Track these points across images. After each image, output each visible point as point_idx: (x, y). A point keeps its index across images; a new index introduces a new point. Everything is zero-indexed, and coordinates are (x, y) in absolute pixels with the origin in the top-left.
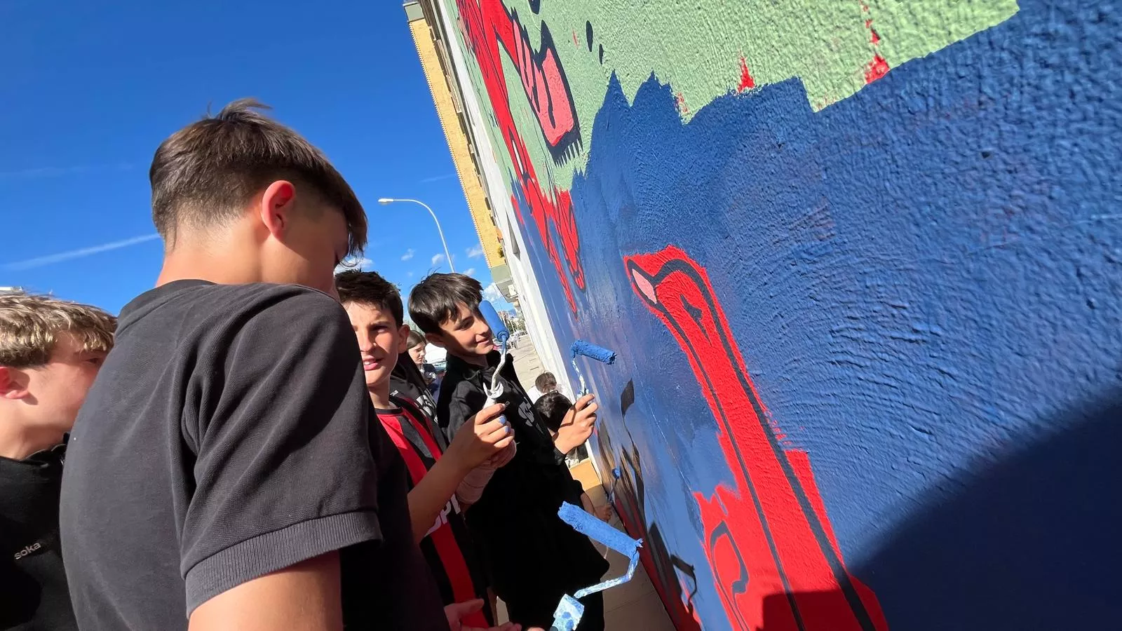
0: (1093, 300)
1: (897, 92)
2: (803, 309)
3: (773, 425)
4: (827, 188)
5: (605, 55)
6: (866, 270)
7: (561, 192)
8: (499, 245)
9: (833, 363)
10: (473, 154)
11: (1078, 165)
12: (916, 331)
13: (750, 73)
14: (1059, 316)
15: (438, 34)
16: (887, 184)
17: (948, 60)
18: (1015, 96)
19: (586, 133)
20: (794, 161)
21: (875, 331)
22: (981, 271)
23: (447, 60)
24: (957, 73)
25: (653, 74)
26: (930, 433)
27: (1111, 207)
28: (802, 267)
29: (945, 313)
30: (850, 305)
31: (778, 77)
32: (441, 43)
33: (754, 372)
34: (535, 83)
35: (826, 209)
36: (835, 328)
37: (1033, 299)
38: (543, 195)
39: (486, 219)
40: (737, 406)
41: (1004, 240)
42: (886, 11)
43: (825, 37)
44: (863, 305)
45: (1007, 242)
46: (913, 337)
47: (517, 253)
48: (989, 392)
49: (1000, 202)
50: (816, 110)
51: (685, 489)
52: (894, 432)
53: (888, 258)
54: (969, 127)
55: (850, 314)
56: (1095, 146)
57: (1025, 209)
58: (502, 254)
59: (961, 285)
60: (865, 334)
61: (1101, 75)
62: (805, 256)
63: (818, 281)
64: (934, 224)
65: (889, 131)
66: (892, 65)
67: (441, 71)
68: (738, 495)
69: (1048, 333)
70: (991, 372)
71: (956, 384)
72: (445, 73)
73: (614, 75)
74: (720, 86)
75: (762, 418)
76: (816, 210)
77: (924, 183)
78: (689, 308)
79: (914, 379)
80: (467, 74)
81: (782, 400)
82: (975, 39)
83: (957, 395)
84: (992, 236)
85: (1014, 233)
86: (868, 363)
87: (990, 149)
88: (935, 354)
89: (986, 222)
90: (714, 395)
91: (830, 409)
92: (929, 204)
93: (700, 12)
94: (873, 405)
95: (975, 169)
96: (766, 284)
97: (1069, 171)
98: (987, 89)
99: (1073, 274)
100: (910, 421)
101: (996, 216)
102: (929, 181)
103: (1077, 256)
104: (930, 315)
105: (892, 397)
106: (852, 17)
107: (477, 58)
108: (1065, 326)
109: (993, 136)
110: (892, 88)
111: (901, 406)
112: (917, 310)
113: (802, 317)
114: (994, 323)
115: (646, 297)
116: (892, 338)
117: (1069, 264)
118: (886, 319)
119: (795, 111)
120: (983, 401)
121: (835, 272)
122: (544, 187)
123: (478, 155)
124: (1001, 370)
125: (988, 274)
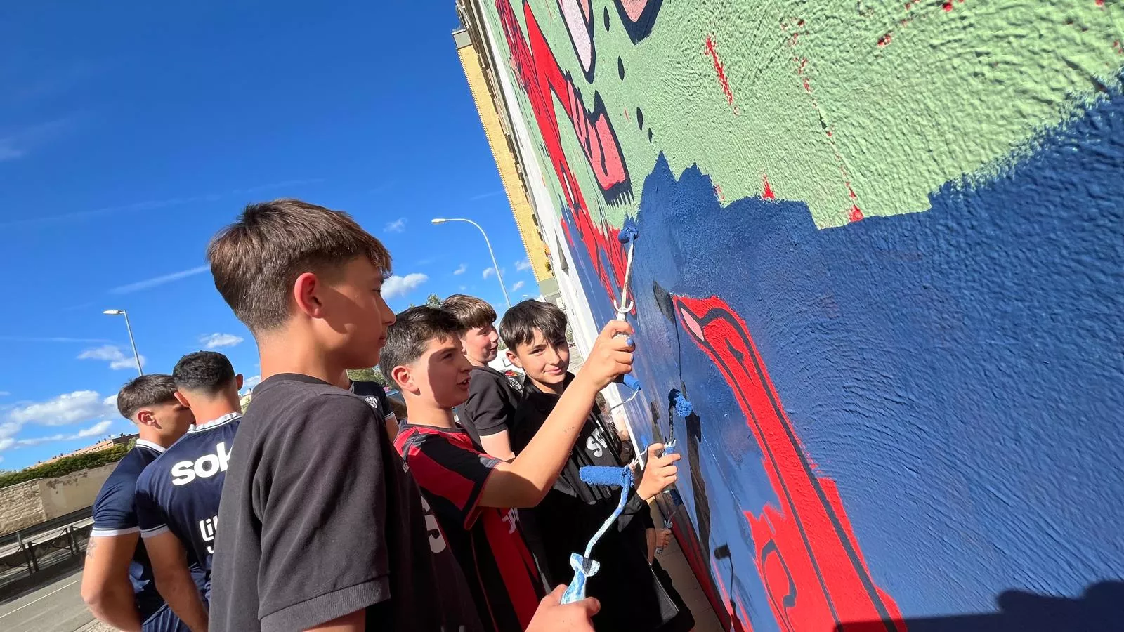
0: (995, 392)
1: (869, 233)
2: (822, 367)
3: (807, 455)
4: (831, 283)
5: (653, 137)
6: (863, 347)
7: (613, 229)
8: (546, 259)
9: (847, 411)
10: (521, 173)
11: (975, 307)
12: (900, 396)
13: (771, 189)
14: (979, 399)
15: (487, 63)
16: (870, 291)
17: (897, 224)
18: (936, 257)
19: (638, 187)
20: (808, 259)
21: (873, 391)
22: (933, 363)
23: (496, 87)
24: (903, 233)
25: (695, 163)
26: (917, 472)
27: (995, 337)
28: (817, 334)
29: (916, 386)
30: (855, 370)
31: (792, 198)
32: (490, 72)
33: (789, 410)
34: (588, 135)
35: (831, 297)
36: (846, 385)
37: (964, 385)
38: (595, 227)
39: (533, 233)
40: (777, 437)
41: (943, 344)
42: (857, 180)
43: (821, 183)
44: (863, 372)
45: (945, 346)
46: (898, 400)
47: (565, 268)
48: (948, 446)
49: (939, 321)
50: (819, 228)
51: (736, 508)
52: (894, 470)
53: (876, 341)
54: (915, 268)
55: (855, 376)
56: (982, 299)
57: (951, 327)
58: (549, 268)
59: (923, 369)
60: (867, 393)
61: (978, 259)
62: (819, 327)
63: (831, 348)
64: (901, 324)
65: (867, 256)
66: (865, 216)
67: (488, 94)
68: (782, 515)
69: (975, 408)
70: (948, 432)
71: (929, 438)
72: (493, 96)
73: (661, 155)
74: (749, 189)
75: (798, 449)
76: (825, 296)
77: (892, 296)
78: (733, 350)
79: (902, 430)
80: (517, 106)
81: (812, 437)
82: (911, 215)
83: (929, 446)
84: (936, 340)
85: (947, 341)
86: (871, 415)
87: (927, 285)
88: (913, 414)
89: (932, 330)
90: (757, 426)
91: (848, 448)
92: (897, 311)
93: (731, 135)
94: (878, 448)
95: (920, 295)
96: (793, 343)
97: (971, 310)
98: (921, 248)
99: (983, 374)
100: (903, 462)
101: (937, 328)
102: (895, 295)
103: (983, 363)
104: (907, 387)
105: (890, 443)
106: (837, 177)
107: (529, 96)
108: (984, 407)
109: (928, 277)
110: (867, 230)
111: (896, 450)
112: (898, 381)
113: (822, 373)
114: (945, 397)
115: (694, 334)
116: (886, 399)
117: (980, 368)
118: (879, 384)
119: (805, 225)
120: (946, 452)
121: (842, 344)
122: (596, 220)
123: (526, 175)
124: (953, 432)
125: (937, 365)
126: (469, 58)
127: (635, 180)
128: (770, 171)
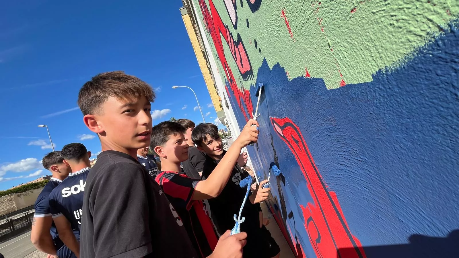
0: (399, 156)
1: (348, 91)
2: (330, 146)
3: (324, 182)
4: (333, 112)
5: (261, 52)
6: (346, 138)
7: (246, 90)
8: (219, 103)
9: (340, 164)
10: (209, 67)
11: (391, 121)
12: (361, 158)
13: (309, 73)
14: (392, 159)
15: (194, 21)
16: (349, 115)
17: (359, 87)
18: (375, 101)
19: (255, 72)
20: (323, 102)
21: (350, 156)
22: (374, 144)
23: (198, 31)
24: (362, 91)
25: (278, 63)
26: (368, 189)
27: (399, 134)
28: (328, 133)
29: (367, 154)
30: (343, 147)
31: (317, 77)
32: (196, 25)
33: (317, 164)
34: (235, 51)
35: (333, 118)
36: (339, 153)
37: (386, 154)
38: (239, 89)
39: (214, 92)
40: (312, 175)
41: (378, 137)
42: (343, 69)
43: (329, 70)
44: (347, 148)
45: (379, 137)
46: (360, 160)
47: (227, 106)
48: (381, 179)
49: (376, 127)
50: (328, 89)
51: (297, 204)
52: (359, 188)
53: (351, 136)
54: (367, 105)
55: (343, 150)
56: (393, 118)
57: (381, 130)
58: (221, 106)
59: (370, 147)
60: (348, 157)
61: (392, 101)
62: (329, 130)
63: (333, 138)
64: (361, 128)
65: (348, 101)
66: (346, 84)
67: (195, 35)
68: (315, 206)
69: (391, 163)
70: (380, 173)
71: (372, 175)
72: (197, 35)
73: (265, 59)
74: (300, 73)
75: (321, 180)
76: (331, 117)
77: (358, 117)
78: (294, 140)
79: (362, 172)
80: (207, 39)
81: (326, 175)
82: (365, 83)
83: (373, 178)
84: (375, 135)
85: (380, 135)
86: (350, 166)
87: (371, 112)
88: (366, 166)
89: (373, 131)
90: (304, 170)
91: (341, 179)
92: (360, 123)
93: (292, 51)
94: (353, 179)
95: (369, 116)
96: (318, 136)
97: (389, 123)
98: (369, 97)
99: (394, 149)
100: (362, 185)
101: (375, 130)
102: (359, 117)
103: (394, 144)
104: (364, 154)
105: (357, 177)
106: (335, 68)
107: (211, 35)
108: (394, 162)
109: (372, 109)
110: (347, 90)
111: (360, 180)
112: (360, 152)
113: (330, 148)
114: (379, 159)
115: (279, 133)
116: (355, 159)
117: (393, 146)
118: (353, 153)
119: (322, 88)
120: (379, 181)
121: (338, 137)
122: (239, 86)
123: (211, 68)
124: (382, 172)
125: (376, 145)
126: (187, 19)
127: (255, 70)
128: (308, 66)
